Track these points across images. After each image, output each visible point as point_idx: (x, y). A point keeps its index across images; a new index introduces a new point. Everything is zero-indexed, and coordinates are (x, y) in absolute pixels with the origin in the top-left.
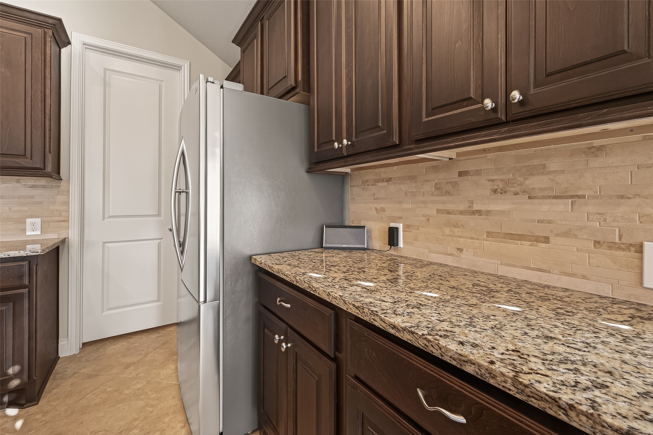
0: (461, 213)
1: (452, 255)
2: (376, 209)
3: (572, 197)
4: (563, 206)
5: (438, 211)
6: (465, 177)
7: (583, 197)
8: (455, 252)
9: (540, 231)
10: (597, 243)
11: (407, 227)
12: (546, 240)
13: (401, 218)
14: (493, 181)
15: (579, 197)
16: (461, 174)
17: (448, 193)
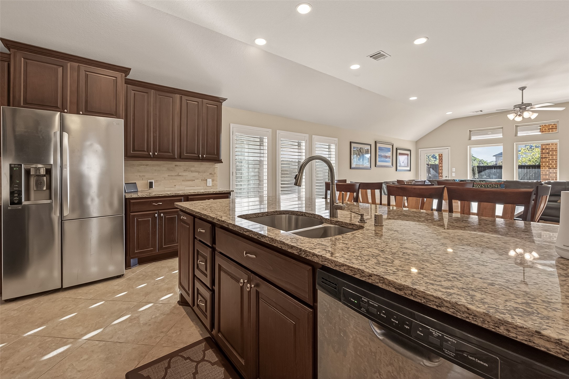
0: (175, 176)
1: (173, 187)
2: (140, 176)
3: (198, 172)
4: (197, 174)
5: (168, 176)
6: (176, 167)
7: (200, 172)
8: (173, 186)
9: (193, 179)
10: (202, 180)
11: (156, 181)
12: (194, 180)
13: (153, 178)
14: (184, 168)
15: (199, 172)
16: (176, 166)
17: (171, 170)
